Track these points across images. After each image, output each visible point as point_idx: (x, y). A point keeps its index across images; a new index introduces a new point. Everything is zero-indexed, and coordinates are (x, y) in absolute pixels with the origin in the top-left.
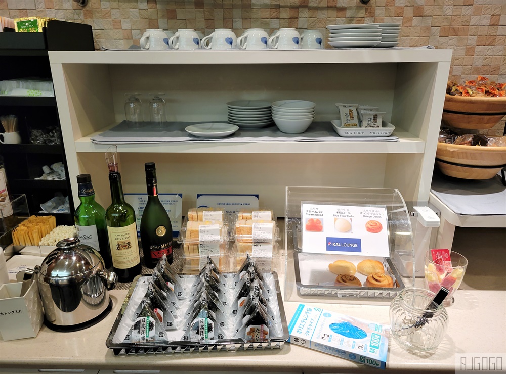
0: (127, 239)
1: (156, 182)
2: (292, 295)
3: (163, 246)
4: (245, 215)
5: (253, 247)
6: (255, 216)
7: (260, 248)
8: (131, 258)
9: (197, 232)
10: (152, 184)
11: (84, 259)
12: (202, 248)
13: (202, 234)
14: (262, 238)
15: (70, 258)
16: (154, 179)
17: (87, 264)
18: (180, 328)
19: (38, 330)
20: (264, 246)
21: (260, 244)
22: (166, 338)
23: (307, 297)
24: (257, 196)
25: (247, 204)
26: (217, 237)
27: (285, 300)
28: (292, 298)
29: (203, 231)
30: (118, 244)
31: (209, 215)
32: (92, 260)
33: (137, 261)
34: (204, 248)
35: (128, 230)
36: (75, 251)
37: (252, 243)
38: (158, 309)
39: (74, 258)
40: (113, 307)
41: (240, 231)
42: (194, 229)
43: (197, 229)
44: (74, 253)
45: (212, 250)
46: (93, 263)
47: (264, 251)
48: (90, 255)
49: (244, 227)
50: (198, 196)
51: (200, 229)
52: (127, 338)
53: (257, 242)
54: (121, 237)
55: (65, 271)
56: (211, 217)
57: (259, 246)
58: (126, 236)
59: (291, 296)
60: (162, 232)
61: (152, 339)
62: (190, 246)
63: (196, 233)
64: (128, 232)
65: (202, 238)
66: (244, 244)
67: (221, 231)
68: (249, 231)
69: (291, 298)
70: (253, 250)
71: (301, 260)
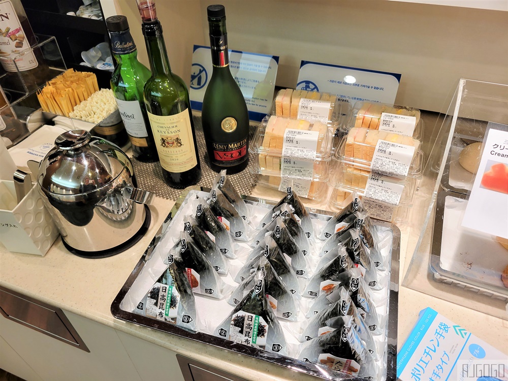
0: (173, 134)
1: (226, 43)
2: (419, 276)
3: (231, 146)
4: (369, 116)
5: (369, 181)
6: (386, 123)
7: (381, 185)
8: (182, 159)
9: (281, 139)
10: (218, 46)
11: (99, 165)
12: (286, 164)
13: (288, 144)
14: (388, 171)
15: (79, 161)
16: (222, 37)
17: (103, 171)
18: (225, 298)
19: (49, 246)
20: (388, 184)
21: (383, 178)
22: (193, 326)
23: (443, 286)
24: (398, 77)
25: (378, 88)
26: (312, 155)
27: (402, 285)
28: (416, 283)
29: (290, 141)
30: (162, 139)
31: (309, 108)
32: (112, 167)
33: (192, 163)
34: (288, 165)
35: (175, 121)
36: (85, 152)
37: (369, 172)
38: (192, 270)
39: (85, 162)
40: (150, 228)
41: (353, 151)
42: (276, 133)
43: (281, 134)
44: (83, 154)
45: (302, 170)
46: (113, 172)
47: (386, 191)
48: (110, 160)
49: (359, 145)
50: (303, 63)
51: (285, 136)
52: (141, 306)
53: (378, 175)
54: (164, 130)
55: (70, 180)
56: (311, 111)
57: (380, 182)
58: (173, 130)
59: (415, 277)
60: (230, 125)
61: (173, 321)
62: (267, 157)
63: (278, 141)
64: (175, 125)
65: (287, 150)
66: (356, 172)
67: (319, 144)
68: (368, 154)
69: (415, 281)
70: (368, 185)
71: (448, 207)
